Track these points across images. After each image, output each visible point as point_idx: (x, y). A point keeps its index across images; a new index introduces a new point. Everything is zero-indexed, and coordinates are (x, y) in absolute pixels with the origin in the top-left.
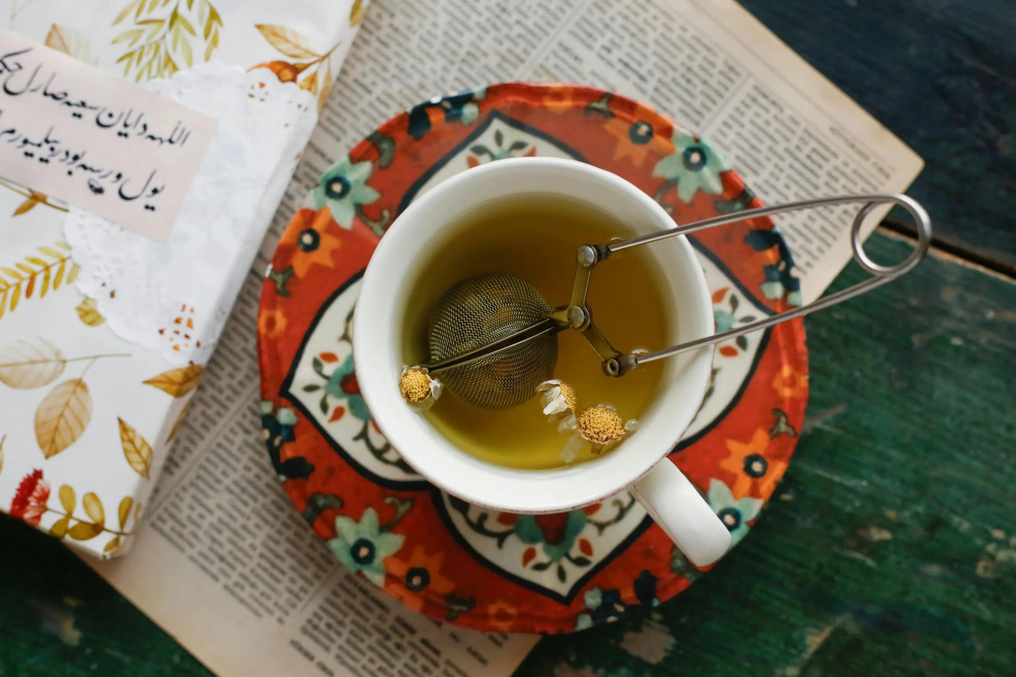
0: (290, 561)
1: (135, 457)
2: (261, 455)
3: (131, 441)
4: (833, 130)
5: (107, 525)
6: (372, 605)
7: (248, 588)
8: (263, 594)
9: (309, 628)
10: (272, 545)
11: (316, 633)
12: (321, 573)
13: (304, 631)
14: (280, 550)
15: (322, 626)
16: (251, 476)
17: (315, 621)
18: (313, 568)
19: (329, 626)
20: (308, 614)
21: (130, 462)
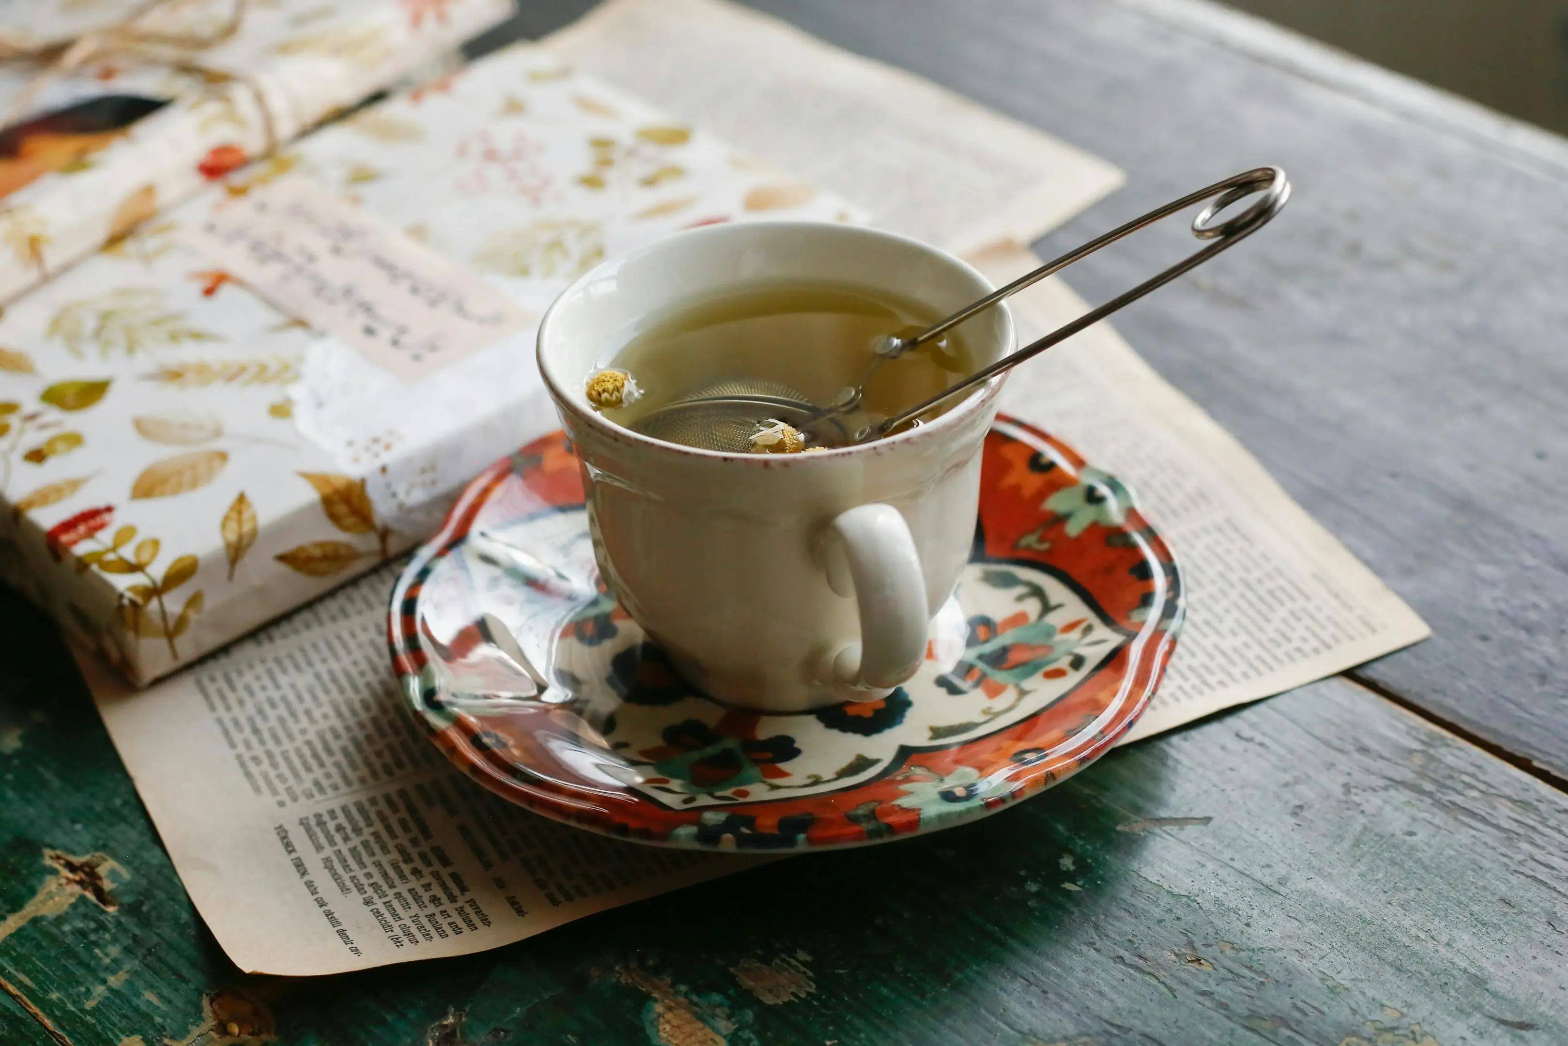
0: (340, 757)
1: (233, 526)
2: (381, 655)
3: (240, 512)
4: (1315, 577)
5: (149, 570)
6: (412, 825)
7: (266, 765)
8: (280, 776)
9: (313, 822)
10: (329, 737)
11: (317, 830)
12: (371, 781)
13: (304, 823)
14: (335, 745)
15: (331, 826)
16: (354, 671)
17: (326, 817)
18: (364, 771)
19: (339, 828)
20: (322, 808)
21: (224, 526)
